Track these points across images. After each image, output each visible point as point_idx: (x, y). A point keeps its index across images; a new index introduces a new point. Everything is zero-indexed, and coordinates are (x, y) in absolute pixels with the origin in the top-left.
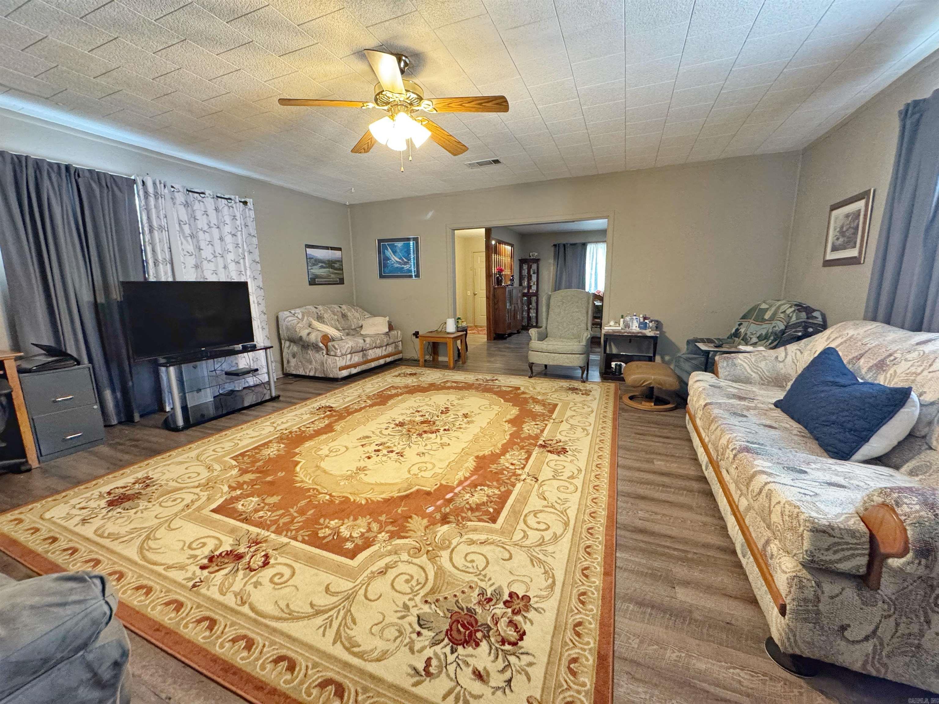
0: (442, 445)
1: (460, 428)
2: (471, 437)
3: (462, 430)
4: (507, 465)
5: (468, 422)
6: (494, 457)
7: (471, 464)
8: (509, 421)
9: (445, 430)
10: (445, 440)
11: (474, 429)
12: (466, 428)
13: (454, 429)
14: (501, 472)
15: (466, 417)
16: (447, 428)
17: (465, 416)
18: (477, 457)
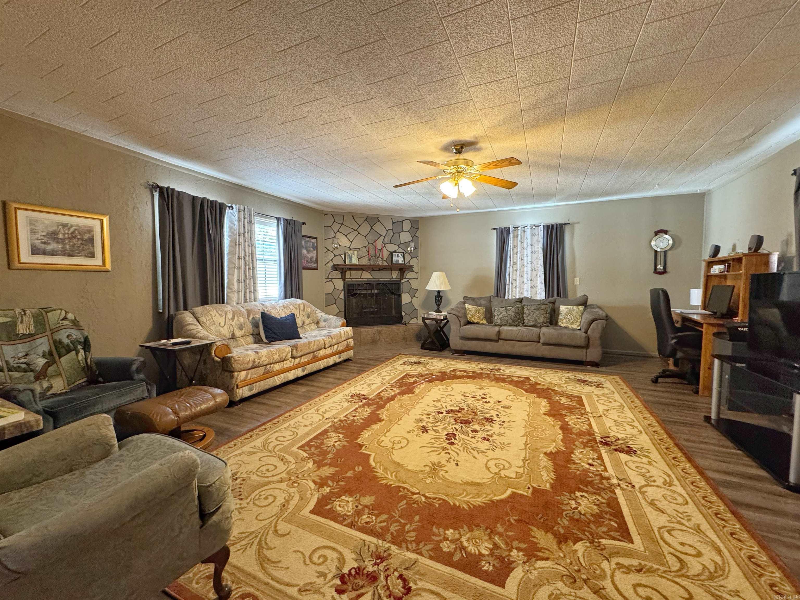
0: (438, 401)
1: (428, 415)
2: (417, 406)
3: (426, 413)
4: (395, 389)
5: (421, 421)
6: (402, 393)
7: (417, 391)
8: (381, 420)
9: (442, 413)
10: (438, 404)
11: (416, 413)
12: (422, 414)
13: (434, 414)
14: (400, 387)
15: (423, 427)
16: (441, 415)
17: (425, 430)
18: (413, 393)
